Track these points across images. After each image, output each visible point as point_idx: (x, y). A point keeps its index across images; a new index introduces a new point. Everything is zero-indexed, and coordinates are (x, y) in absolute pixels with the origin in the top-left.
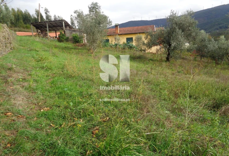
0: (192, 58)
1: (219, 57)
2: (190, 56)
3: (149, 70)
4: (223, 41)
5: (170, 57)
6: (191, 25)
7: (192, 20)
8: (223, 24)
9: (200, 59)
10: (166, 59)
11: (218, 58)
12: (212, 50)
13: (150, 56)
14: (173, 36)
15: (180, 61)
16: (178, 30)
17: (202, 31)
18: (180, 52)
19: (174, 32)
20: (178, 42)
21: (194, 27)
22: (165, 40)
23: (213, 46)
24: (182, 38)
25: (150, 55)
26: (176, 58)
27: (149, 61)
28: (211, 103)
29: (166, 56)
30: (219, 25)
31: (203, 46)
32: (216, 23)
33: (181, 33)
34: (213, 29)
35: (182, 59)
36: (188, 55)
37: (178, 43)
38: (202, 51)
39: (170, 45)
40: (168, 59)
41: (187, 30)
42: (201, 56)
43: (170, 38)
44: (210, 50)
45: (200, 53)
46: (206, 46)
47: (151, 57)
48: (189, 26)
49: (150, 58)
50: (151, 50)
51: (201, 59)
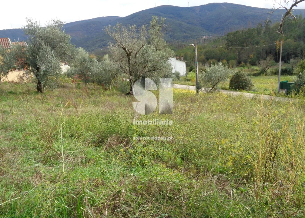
0: (74, 85)
1: (107, 82)
2: (72, 82)
3: (7, 109)
4: (108, 62)
5: (42, 86)
6: (62, 40)
7: (63, 34)
8: (106, 40)
9: (84, 86)
10: (37, 90)
11: (105, 82)
12: (96, 73)
13: (9, 88)
14: (40, 56)
15: (59, 90)
16: (44, 47)
17: (81, 49)
18: (55, 78)
19: (40, 50)
20: (48, 64)
21: (67, 44)
22: (29, 62)
23: (96, 68)
24: (54, 58)
25: (9, 85)
26: (51, 87)
27: (8, 95)
28: (96, 138)
29: (36, 85)
30: (102, 41)
31: (85, 68)
32: (98, 39)
33: (51, 50)
34: (96, 47)
35: (61, 87)
36: (69, 82)
37: (48, 66)
38: (85, 75)
39: (38, 69)
40: (39, 90)
41: (59, 48)
42: (85, 81)
43: (35, 58)
44: (94, 73)
45: (84, 77)
46: (89, 69)
47: (12, 89)
48: (61, 42)
49: (9, 91)
50: (7, 77)
51: (86, 86)
